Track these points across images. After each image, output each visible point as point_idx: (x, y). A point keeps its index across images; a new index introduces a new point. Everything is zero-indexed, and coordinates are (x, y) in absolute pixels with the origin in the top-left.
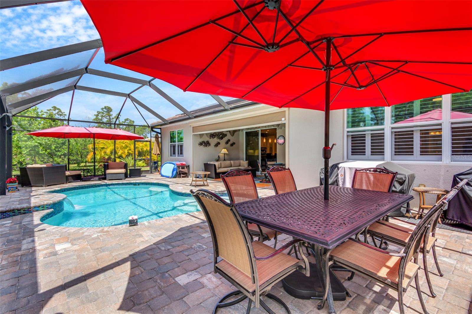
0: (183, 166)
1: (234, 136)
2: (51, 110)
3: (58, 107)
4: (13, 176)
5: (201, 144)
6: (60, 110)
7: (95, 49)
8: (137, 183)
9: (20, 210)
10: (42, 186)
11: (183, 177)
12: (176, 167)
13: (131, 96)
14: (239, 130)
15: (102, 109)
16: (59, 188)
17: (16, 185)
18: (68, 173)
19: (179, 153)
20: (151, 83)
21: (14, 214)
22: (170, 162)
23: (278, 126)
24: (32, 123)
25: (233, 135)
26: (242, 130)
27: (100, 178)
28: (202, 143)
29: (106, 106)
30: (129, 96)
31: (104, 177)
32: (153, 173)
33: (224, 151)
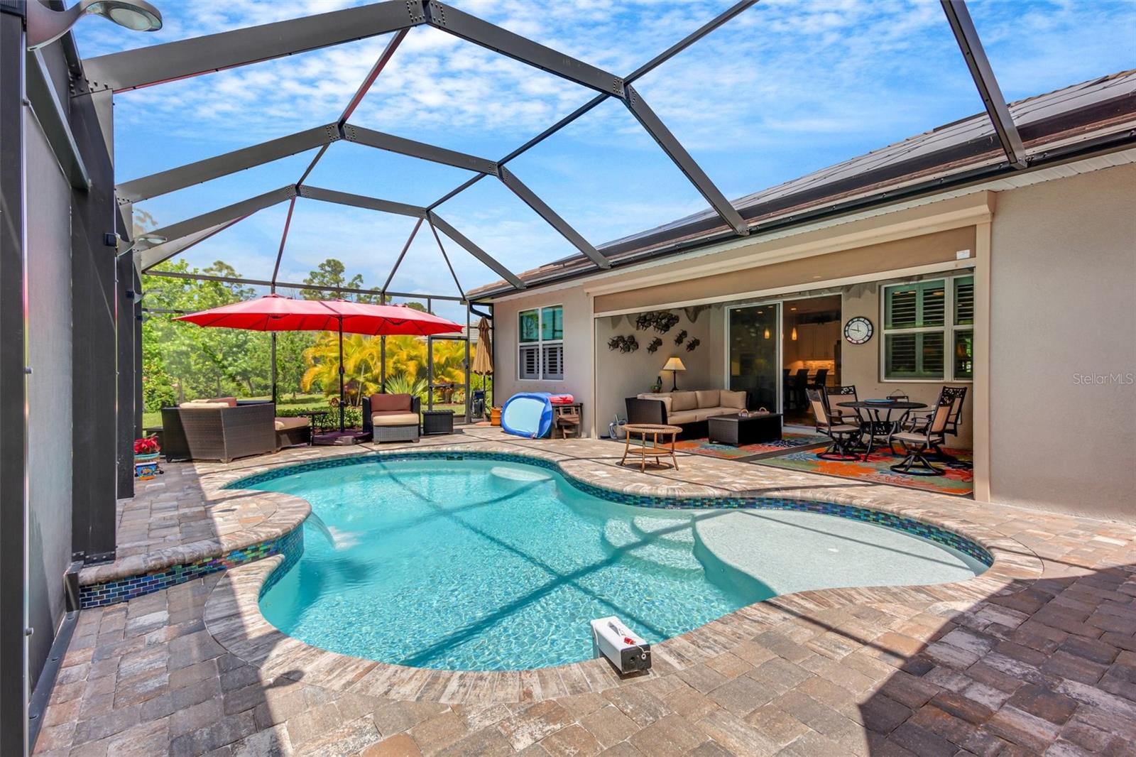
0: (567, 406)
1: (697, 322)
2: (212, 269)
3: (227, 263)
4: (144, 433)
5: (614, 344)
6: (232, 270)
7: (395, 32)
8: (456, 453)
9: (190, 564)
10: (219, 461)
11: (568, 436)
12: (550, 408)
13: (434, 214)
14: (710, 306)
15: (322, 266)
16: (265, 469)
17: (155, 458)
18: (279, 424)
19: (547, 371)
20: (505, 169)
21: (170, 578)
22: (530, 394)
23: (848, 291)
24: (175, 298)
25: (694, 320)
26: (720, 305)
27: (357, 438)
28: (617, 341)
29: (331, 258)
30: (426, 213)
31: (367, 434)
32: (474, 423)
33: (674, 363)
